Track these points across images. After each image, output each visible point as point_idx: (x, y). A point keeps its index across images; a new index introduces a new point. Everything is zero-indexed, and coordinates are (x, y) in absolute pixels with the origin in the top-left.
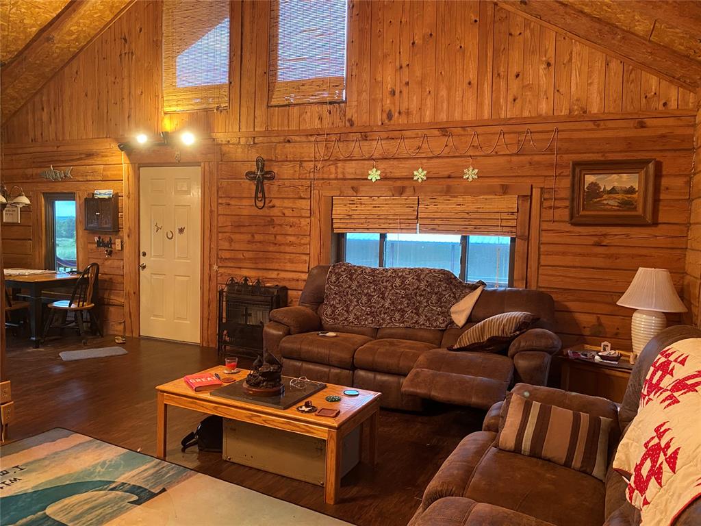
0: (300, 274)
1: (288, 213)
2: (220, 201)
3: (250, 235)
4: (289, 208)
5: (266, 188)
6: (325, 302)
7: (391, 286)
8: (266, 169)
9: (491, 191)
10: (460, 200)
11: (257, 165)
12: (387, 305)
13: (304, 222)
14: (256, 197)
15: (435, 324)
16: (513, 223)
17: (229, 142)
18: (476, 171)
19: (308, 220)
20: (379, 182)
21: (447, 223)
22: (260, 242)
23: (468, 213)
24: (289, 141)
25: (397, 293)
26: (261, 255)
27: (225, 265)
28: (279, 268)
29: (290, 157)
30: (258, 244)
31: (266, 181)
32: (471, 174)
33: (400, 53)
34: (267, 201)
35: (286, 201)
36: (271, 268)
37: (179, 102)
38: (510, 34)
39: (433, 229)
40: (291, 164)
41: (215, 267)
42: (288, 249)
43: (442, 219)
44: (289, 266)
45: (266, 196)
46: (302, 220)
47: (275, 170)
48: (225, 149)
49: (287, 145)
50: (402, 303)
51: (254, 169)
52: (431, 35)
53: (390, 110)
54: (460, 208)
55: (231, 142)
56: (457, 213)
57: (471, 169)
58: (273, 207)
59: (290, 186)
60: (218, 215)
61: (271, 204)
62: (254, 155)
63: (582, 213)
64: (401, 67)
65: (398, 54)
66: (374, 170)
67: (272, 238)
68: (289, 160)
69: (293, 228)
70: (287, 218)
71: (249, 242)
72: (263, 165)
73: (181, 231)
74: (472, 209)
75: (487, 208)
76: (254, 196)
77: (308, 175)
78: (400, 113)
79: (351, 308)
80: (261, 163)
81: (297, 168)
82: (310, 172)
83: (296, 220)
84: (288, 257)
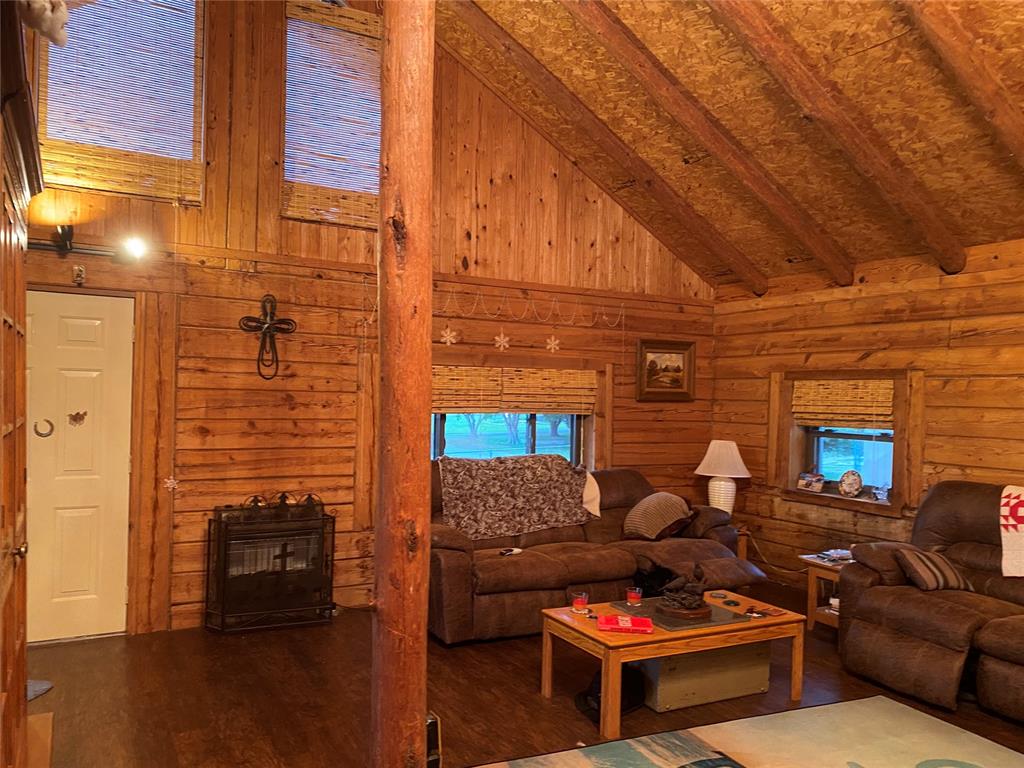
0: (338, 479)
1: (320, 385)
2: (182, 363)
3: (246, 423)
4: (321, 378)
5: (279, 346)
6: (445, 512)
7: (522, 480)
8: (280, 315)
9: (573, 364)
10: (546, 373)
11: (264, 308)
12: (520, 504)
13: (347, 399)
14: (260, 360)
15: (575, 519)
16: (592, 400)
17: (203, 262)
18: (557, 342)
19: (352, 397)
20: (454, 346)
21: (530, 399)
22: (266, 434)
23: (553, 389)
24: (320, 277)
25: (530, 488)
26: (267, 455)
27: (192, 477)
28: (302, 473)
29: (321, 300)
30: (262, 437)
31: (279, 335)
32: (553, 344)
33: (476, 189)
34: (281, 366)
35: (315, 367)
36: (287, 474)
37: (81, 172)
38: (587, 200)
39: (517, 407)
40: (324, 312)
41: (170, 483)
42: (318, 442)
43: (527, 395)
44: (318, 469)
45: (280, 359)
46: (344, 397)
47: (296, 318)
48: (194, 274)
49: (318, 281)
50: (537, 499)
51: (257, 313)
52: (511, 177)
53: (465, 258)
54: (547, 383)
55: (208, 264)
56: (543, 389)
57: (553, 338)
58: (293, 376)
59: (323, 345)
60: (178, 389)
61: (288, 372)
62: (256, 290)
63: (647, 390)
64: (478, 207)
65: (474, 190)
66: (448, 330)
67: (289, 426)
68: (319, 304)
69: (327, 410)
70: (316, 394)
71: (245, 434)
72: (273, 308)
73: (77, 418)
74: (557, 384)
75: (572, 384)
76: (255, 356)
77: (353, 330)
78: (476, 263)
79: (479, 515)
80: (269, 304)
81: (335, 319)
82: (356, 326)
83: (334, 397)
84: (317, 454)
